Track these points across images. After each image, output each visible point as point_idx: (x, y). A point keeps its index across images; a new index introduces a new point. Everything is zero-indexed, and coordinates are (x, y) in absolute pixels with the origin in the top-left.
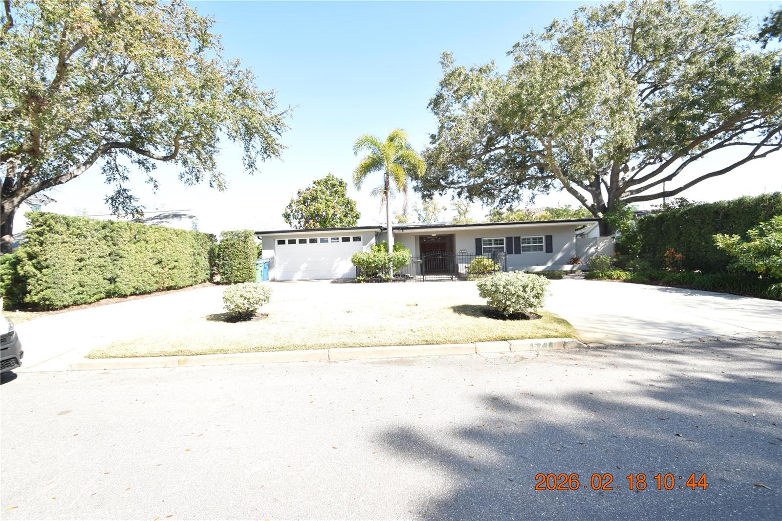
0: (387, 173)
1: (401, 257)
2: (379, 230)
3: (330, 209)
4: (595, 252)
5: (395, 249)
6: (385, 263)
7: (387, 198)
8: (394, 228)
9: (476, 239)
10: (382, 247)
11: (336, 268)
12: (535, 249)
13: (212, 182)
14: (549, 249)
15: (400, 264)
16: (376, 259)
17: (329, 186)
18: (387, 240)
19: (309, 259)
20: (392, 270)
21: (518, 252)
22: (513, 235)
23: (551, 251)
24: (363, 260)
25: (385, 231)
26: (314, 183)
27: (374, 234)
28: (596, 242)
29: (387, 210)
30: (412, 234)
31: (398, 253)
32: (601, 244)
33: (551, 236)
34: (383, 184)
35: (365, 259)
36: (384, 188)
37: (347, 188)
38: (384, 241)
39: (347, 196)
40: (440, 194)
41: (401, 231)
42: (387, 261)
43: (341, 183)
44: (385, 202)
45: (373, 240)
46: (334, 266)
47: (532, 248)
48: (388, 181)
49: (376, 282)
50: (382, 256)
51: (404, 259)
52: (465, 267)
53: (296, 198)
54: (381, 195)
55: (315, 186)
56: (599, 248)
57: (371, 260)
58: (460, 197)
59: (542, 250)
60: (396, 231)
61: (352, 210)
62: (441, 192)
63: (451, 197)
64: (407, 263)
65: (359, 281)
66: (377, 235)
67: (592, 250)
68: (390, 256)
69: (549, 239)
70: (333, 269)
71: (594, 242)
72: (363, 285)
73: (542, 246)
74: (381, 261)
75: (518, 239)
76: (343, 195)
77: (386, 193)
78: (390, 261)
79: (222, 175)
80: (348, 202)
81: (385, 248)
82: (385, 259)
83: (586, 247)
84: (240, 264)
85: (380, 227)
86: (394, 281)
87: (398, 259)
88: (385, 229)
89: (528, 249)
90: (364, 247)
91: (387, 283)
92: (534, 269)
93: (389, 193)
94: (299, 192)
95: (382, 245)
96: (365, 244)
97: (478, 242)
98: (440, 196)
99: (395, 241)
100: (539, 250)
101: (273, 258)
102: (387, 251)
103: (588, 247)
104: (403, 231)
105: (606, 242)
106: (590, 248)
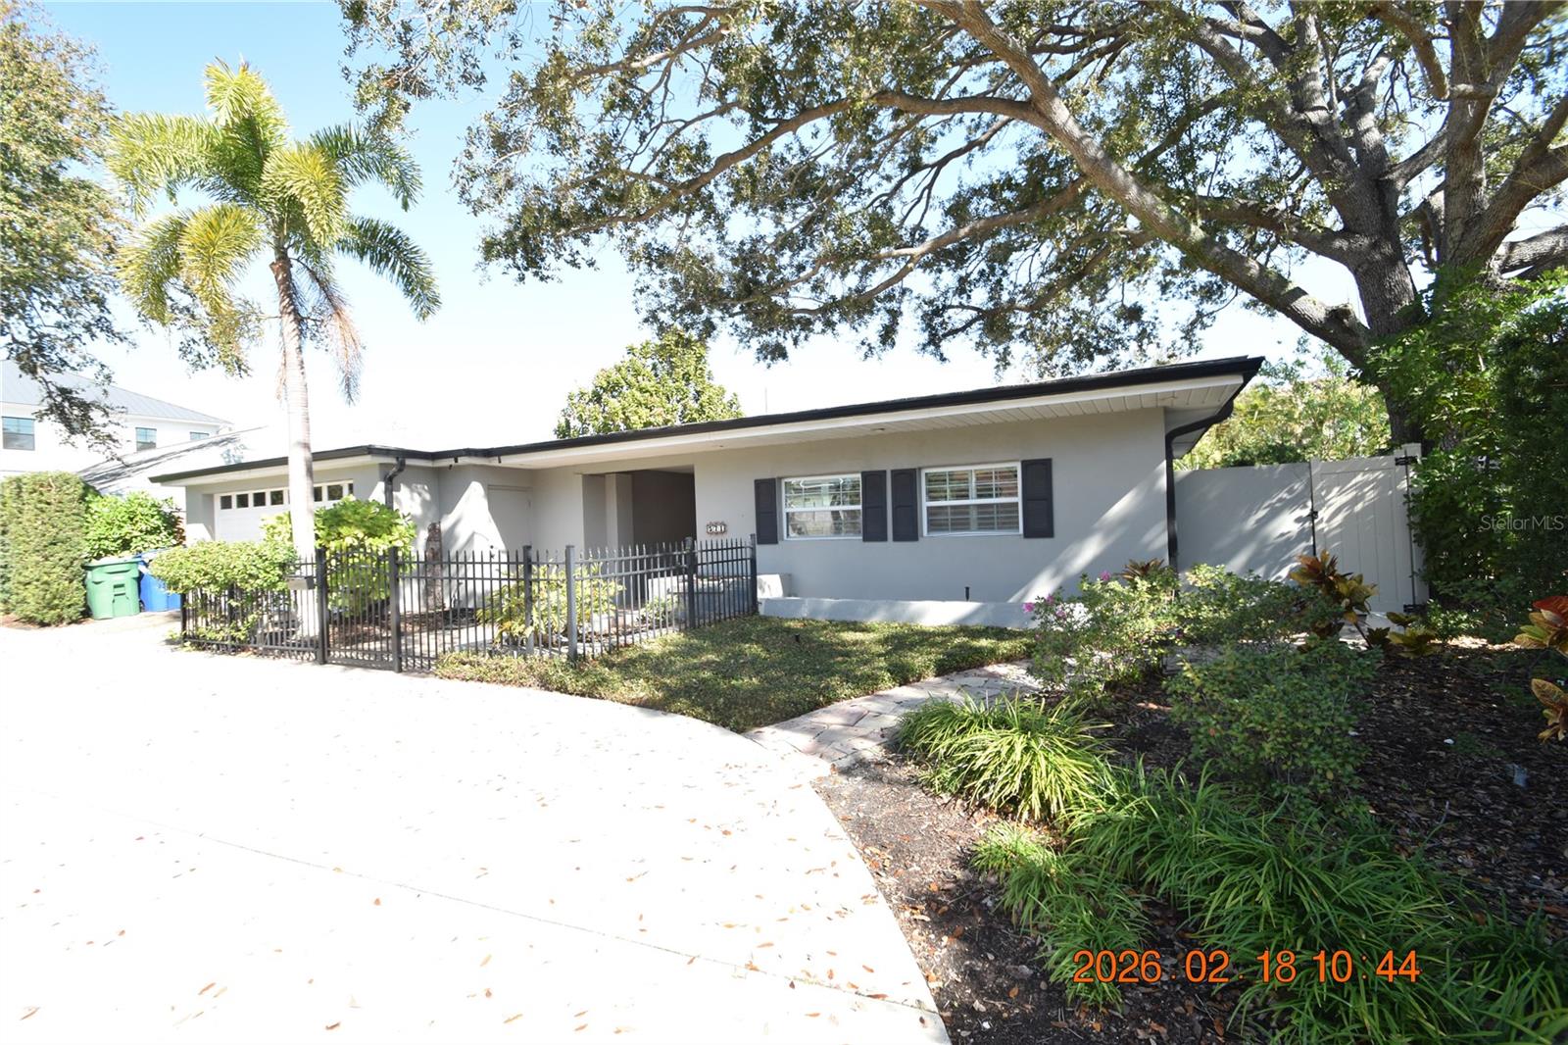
4: (1301, 536)
9: (759, 484)
12: (989, 518)
14: (1040, 521)
21: (908, 532)
22: (888, 463)
23: (1047, 531)
28: (1310, 486)
32: (1337, 499)
33: (1046, 464)
47: (974, 515)
56: (1323, 514)
59: (1014, 525)
66: (392, 477)
67: (1288, 524)
69: (1038, 474)
71: (1298, 486)
73: (1016, 504)
75: (906, 480)
89: (959, 520)
97: (766, 491)
100: (1001, 527)
103: (1262, 513)
104: (456, 461)
105: (1366, 484)
106: (1275, 513)
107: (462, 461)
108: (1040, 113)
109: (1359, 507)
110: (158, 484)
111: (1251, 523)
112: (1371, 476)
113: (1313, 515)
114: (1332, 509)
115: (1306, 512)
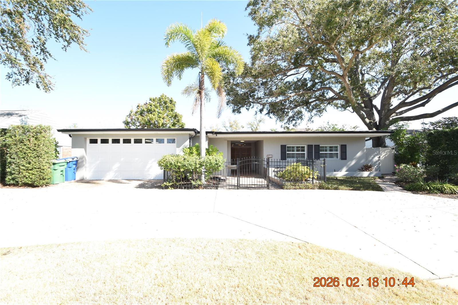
0: (202, 72)
1: (213, 162)
2: (193, 133)
3: (161, 119)
4: (378, 160)
5: (208, 152)
6: (196, 168)
7: (201, 99)
8: (207, 133)
9: (282, 146)
10: (194, 149)
11: (149, 168)
12: (331, 156)
13: (39, 83)
14: (344, 157)
15: (212, 169)
16: (186, 163)
17: (162, 103)
18: (200, 143)
19: (122, 159)
20: (203, 176)
21: (317, 158)
22: (314, 144)
23: (346, 159)
24: (171, 164)
25: (198, 135)
26: (150, 100)
27: (188, 137)
28: (379, 152)
29: (201, 111)
30: (224, 139)
31: (211, 157)
32: (383, 154)
33: (346, 145)
34: (198, 83)
35: (173, 163)
36: (198, 87)
37: (176, 105)
38: (197, 144)
39: (175, 111)
40: (247, 109)
41: (214, 136)
42: (198, 166)
43: (171, 101)
44: (199, 103)
45: (187, 143)
46: (148, 167)
48: (203, 80)
49: (185, 188)
50: (193, 160)
51: (217, 164)
52: (274, 171)
53: (135, 110)
54: (194, 95)
55: (151, 102)
57: (179, 164)
58: (261, 113)
59: (337, 157)
60: (210, 135)
61: (178, 121)
62: (248, 107)
63: (255, 113)
64: (221, 168)
65: (166, 187)
66: (191, 138)
67: (376, 158)
68: (202, 160)
69: (344, 148)
70: (146, 170)
72: (171, 192)
74: (191, 165)
75: (317, 147)
76: (172, 110)
77: (200, 93)
78: (201, 165)
79: (48, 77)
80: (176, 115)
81: (197, 150)
82: (196, 163)
83: (371, 156)
84: (30, 163)
85: (194, 130)
86: (206, 187)
87: (211, 164)
88: (199, 132)
89: (325, 156)
90: (177, 149)
91: (197, 190)
92: (336, 175)
93: (203, 94)
94: (138, 106)
95: (194, 148)
96: (178, 146)
97: (283, 148)
98: (247, 110)
99: (209, 144)
100: (335, 157)
101: (82, 158)
102: (199, 154)
103: (373, 156)
104: (216, 136)
105: (387, 152)
106: (374, 157)
107: (219, 136)
108: (344, 78)
109: (386, 156)
110: (61, 132)
111: (371, 158)
112: (388, 151)
113: (380, 157)
114: (382, 156)
115: (379, 156)
